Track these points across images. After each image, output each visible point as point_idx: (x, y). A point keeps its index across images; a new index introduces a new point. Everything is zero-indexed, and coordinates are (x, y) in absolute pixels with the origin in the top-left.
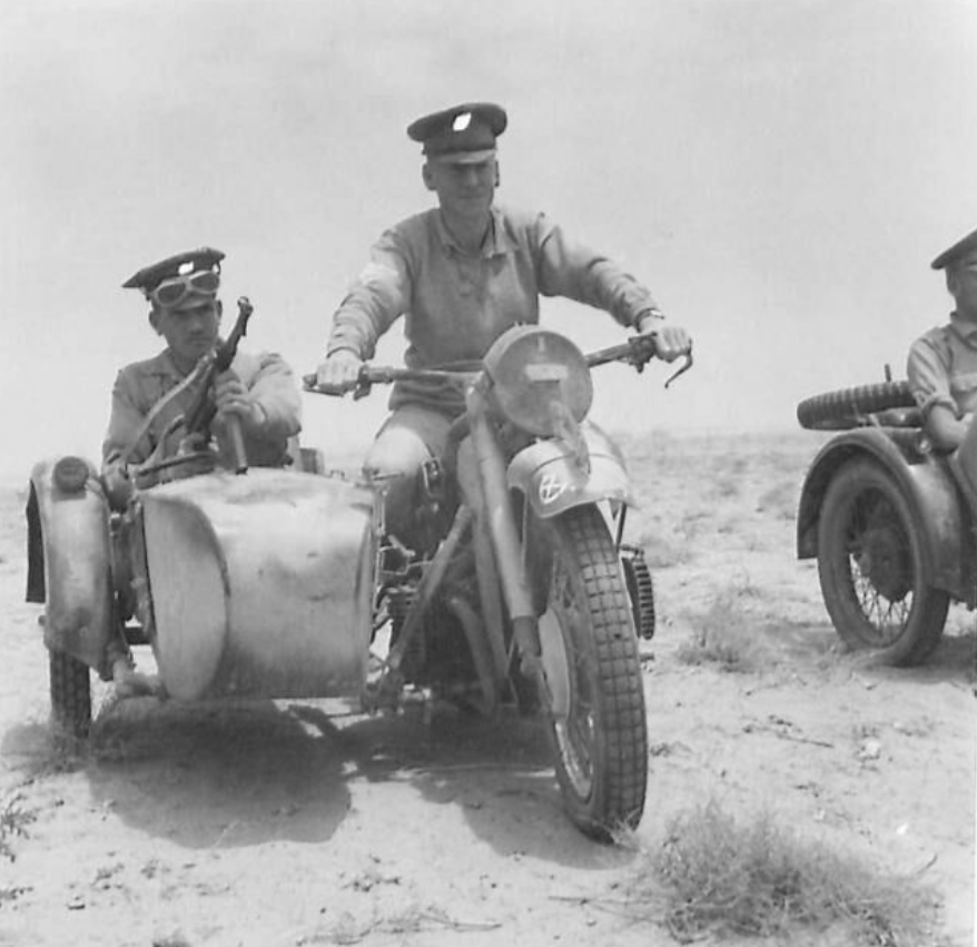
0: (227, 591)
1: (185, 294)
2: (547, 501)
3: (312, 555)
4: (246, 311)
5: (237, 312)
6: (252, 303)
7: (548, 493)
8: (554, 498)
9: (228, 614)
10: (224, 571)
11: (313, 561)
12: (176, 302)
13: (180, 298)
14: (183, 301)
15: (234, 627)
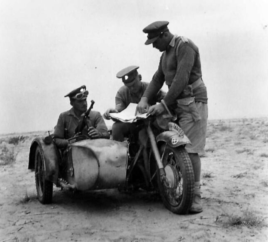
0: (99, 166)
1: (82, 96)
2: (174, 144)
3: (117, 158)
4: (93, 103)
5: (91, 103)
6: (94, 101)
7: (174, 142)
8: (176, 143)
9: (99, 171)
10: (98, 161)
11: (117, 159)
12: (80, 98)
13: (81, 97)
14: (82, 98)
15: (100, 174)
